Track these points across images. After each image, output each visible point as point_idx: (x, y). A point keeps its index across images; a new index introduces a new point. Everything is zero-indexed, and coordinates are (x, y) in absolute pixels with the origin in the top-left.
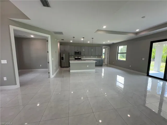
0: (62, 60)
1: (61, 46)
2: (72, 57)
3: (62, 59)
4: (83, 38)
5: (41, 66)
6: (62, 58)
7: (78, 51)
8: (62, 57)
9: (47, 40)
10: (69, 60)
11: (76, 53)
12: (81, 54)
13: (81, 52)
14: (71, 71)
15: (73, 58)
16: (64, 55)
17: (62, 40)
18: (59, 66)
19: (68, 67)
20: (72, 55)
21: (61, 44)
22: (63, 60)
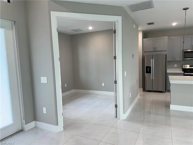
0: (146, 74)
2: (176, 66)
3: (147, 72)
5: (103, 85)
6: (147, 70)
8: (147, 67)
9: (114, 29)
10: (166, 75)
11: (186, 54)
14: (173, 107)
15: (176, 68)
16: (152, 61)
19: (161, 92)
20: (173, 62)
21: (146, 35)
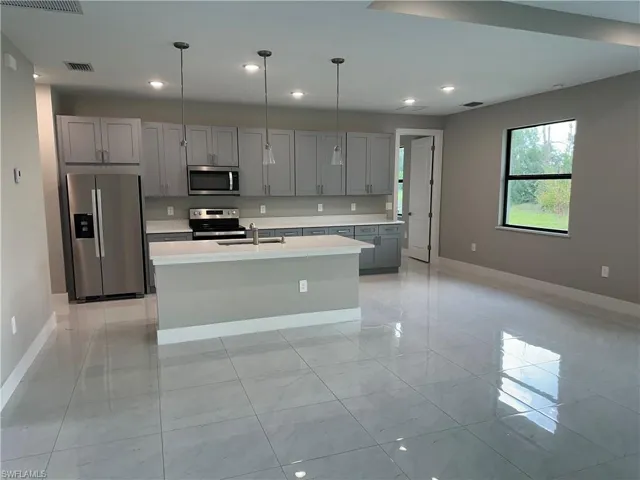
0: (79, 242)
1: (65, 119)
2: (170, 211)
3: (79, 235)
4: (264, 54)
6: (77, 226)
7: (212, 160)
8: (81, 217)
10: (144, 240)
11: (197, 178)
12: (236, 186)
13: (235, 174)
14: (165, 337)
16: (97, 196)
17: (74, 66)
18: (54, 291)
19: (132, 296)
20: (163, 200)
22: (91, 235)
